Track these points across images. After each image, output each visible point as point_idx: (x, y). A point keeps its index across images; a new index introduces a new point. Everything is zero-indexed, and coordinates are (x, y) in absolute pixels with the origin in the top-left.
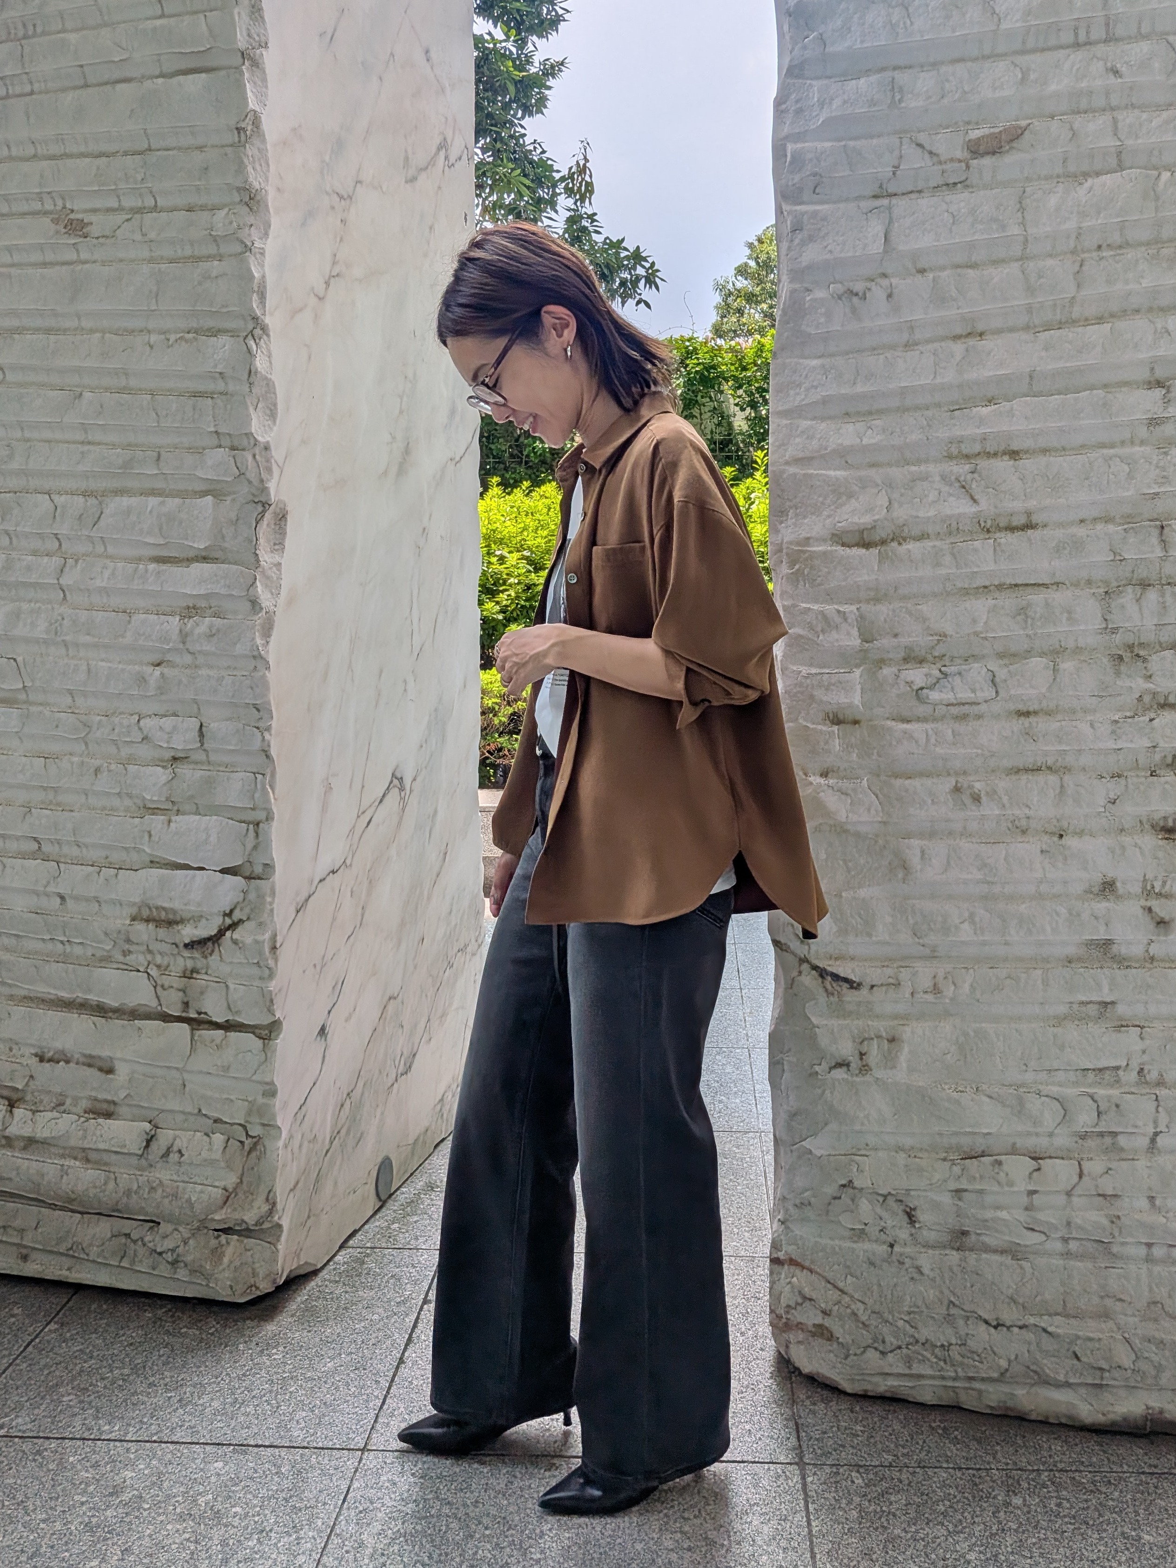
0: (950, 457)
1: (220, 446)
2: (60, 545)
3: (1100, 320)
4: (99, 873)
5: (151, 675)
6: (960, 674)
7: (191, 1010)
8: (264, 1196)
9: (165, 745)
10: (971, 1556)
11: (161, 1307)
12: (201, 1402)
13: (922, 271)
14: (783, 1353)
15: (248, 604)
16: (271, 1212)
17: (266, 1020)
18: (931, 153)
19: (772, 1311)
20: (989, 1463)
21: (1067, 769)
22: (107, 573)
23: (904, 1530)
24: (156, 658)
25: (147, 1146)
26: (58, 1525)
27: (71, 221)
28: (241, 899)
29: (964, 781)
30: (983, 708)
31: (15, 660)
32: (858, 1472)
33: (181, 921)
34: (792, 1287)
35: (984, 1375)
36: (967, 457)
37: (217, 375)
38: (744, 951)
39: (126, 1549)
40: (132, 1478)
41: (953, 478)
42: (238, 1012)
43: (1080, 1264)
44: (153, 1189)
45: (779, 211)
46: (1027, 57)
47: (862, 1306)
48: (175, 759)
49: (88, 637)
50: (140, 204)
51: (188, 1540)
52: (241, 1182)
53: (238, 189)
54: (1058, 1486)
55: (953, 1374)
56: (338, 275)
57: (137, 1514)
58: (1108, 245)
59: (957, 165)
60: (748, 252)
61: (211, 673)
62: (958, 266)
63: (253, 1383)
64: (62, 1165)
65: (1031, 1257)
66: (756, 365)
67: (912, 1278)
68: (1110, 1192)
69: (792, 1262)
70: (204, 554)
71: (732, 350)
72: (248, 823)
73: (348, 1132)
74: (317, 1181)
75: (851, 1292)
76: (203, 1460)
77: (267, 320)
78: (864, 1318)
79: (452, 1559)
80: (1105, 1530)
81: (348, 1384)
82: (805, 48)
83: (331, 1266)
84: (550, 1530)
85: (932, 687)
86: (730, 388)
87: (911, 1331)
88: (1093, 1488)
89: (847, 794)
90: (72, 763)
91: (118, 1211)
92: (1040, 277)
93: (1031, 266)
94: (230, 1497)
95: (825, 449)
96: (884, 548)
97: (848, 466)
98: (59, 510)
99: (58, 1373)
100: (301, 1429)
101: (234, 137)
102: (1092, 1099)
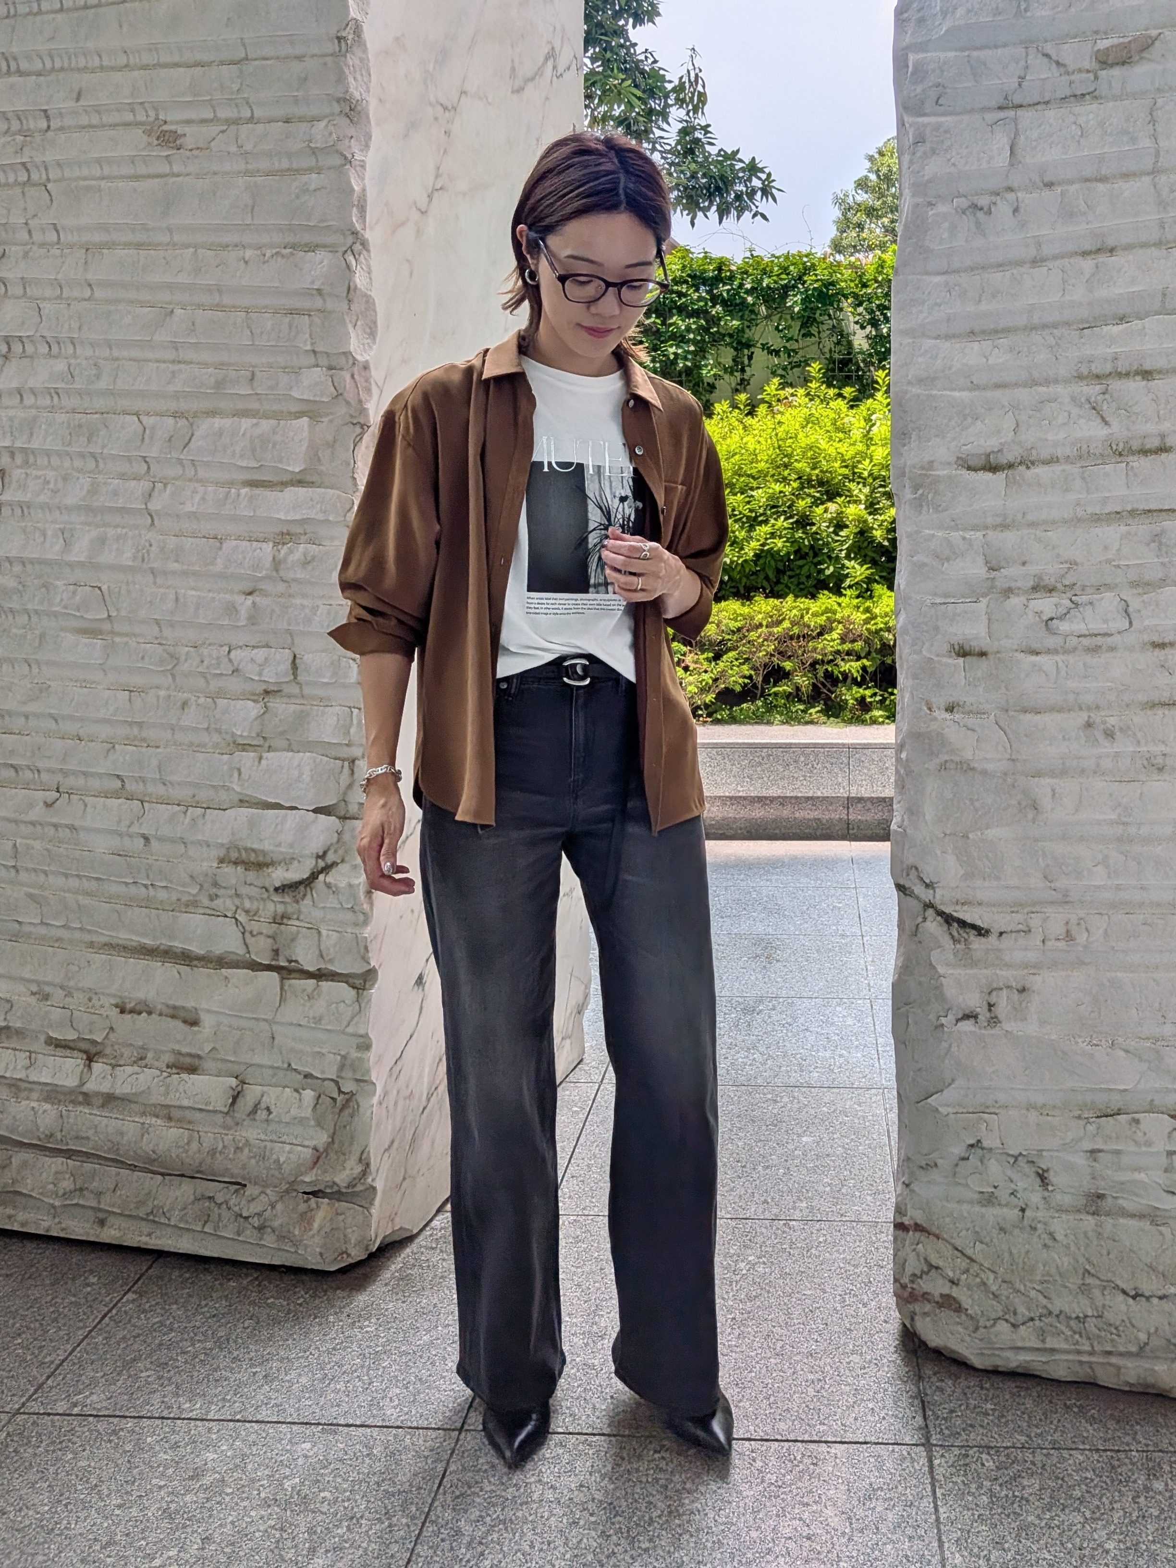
0: (1080, 377)
1: (317, 366)
2: (149, 468)
4: (185, 813)
5: (242, 604)
6: (1091, 603)
7: (281, 958)
8: (358, 1155)
9: (257, 678)
10: (1111, 1545)
11: (247, 1275)
12: (287, 1378)
13: (1049, 185)
14: (909, 1326)
16: (364, 1173)
17: (359, 968)
18: (1058, 63)
19: (896, 1280)
20: (1128, 1444)
22: (197, 498)
23: (1038, 1517)
24: (247, 586)
25: (233, 1104)
26: (134, 1512)
27: (164, 133)
28: (335, 840)
29: (1096, 717)
30: (1116, 639)
31: (100, 588)
32: (989, 1454)
33: (272, 864)
34: (918, 1255)
35: (1122, 1350)
36: (1098, 377)
37: (315, 292)
38: (866, 896)
39: (207, 1538)
40: (213, 1460)
41: (1083, 400)
42: (331, 961)
44: (238, 1149)
45: (901, 124)
47: (992, 1275)
48: (267, 692)
49: (176, 564)
50: (235, 115)
51: (273, 1527)
52: (333, 1141)
53: (338, 100)
55: (1089, 1348)
56: (441, 188)
57: (218, 1499)
59: (1084, 75)
60: (868, 164)
61: (305, 602)
62: (1087, 180)
63: (343, 1358)
64: (143, 1124)
65: (1171, 1222)
66: (876, 281)
67: (1045, 1245)
69: (918, 1228)
70: (298, 477)
71: (851, 266)
72: (343, 760)
74: (413, 1140)
75: (980, 1259)
76: (290, 1441)
77: (368, 235)
78: (994, 1288)
79: (555, 1548)
81: (444, 1359)
83: (428, 1232)
84: (659, 1517)
85: (1061, 618)
86: (850, 305)
87: (1045, 1302)
89: (973, 730)
90: (158, 697)
91: (202, 1172)
92: (1172, 191)
93: (1163, 179)
94: (318, 1481)
95: (950, 368)
96: (1010, 472)
97: (975, 387)
98: (147, 432)
99: (136, 1347)
100: (395, 1408)
101: (331, 46)
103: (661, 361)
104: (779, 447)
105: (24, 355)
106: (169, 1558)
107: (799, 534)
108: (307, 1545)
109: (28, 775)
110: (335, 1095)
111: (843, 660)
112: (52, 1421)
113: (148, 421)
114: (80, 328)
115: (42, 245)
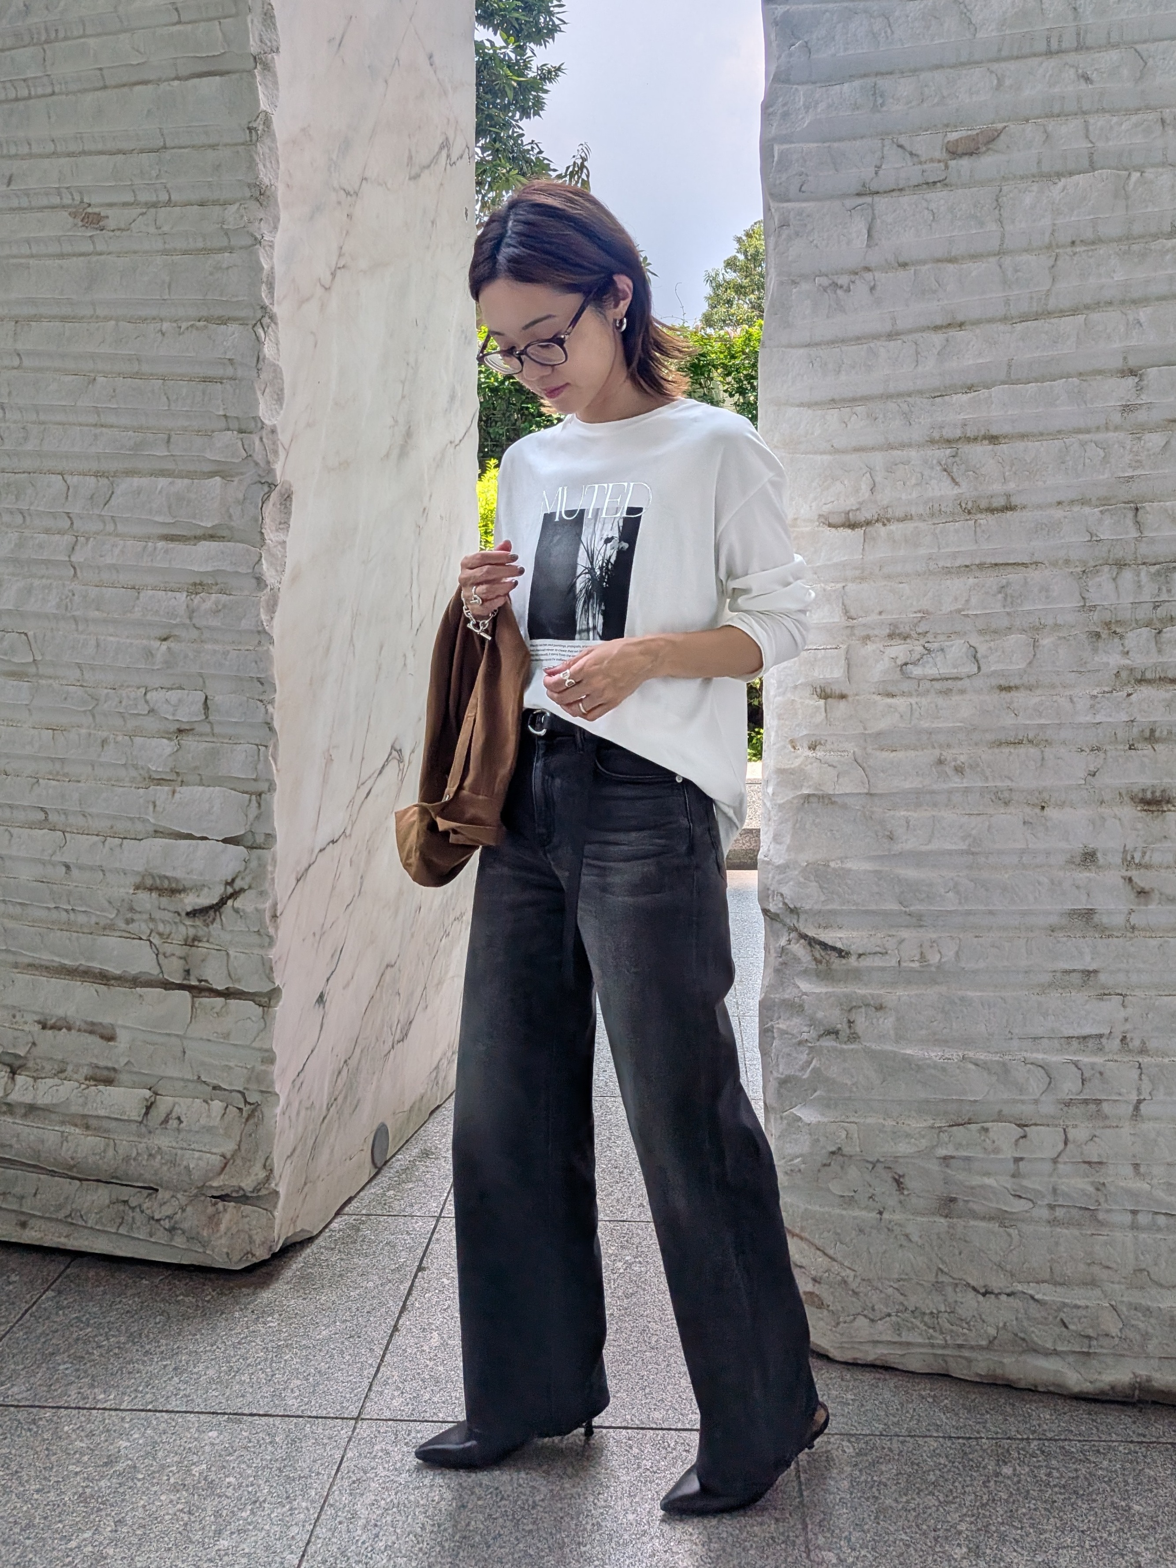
0: (932, 442)
1: (228, 429)
2: (72, 524)
3: (1074, 311)
4: (104, 842)
5: (158, 649)
6: (942, 650)
7: (192, 977)
8: (263, 1161)
9: (171, 718)
10: (963, 1527)
11: (158, 1274)
12: (196, 1370)
13: (904, 265)
15: (254, 581)
16: (268, 1179)
17: (266, 988)
18: (911, 154)
21: (1048, 742)
22: (117, 551)
23: (896, 1500)
24: (164, 633)
25: (146, 1114)
26: (52, 1496)
27: (88, 215)
28: (242, 869)
29: (948, 754)
30: (966, 682)
31: (26, 634)
32: (849, 1441)
33: (184, 890)
35: (973, 1343)
36: (949, 441)
37: (226, 361)
39: (119, 1521)
40: (126, 1448)
41: (935, 462)
42: (239, 981)
43: (1065, 1231)
44: (151, 1156)
45: (767, 209)
46: (1003, 65)
47: (852, 1274)
48: (180, 731)
49: (97, 613)
50: (154, 199)
51: (181, 1511)
52: (239, 1149)
53: (249, 186)
54: (1048, 1455)
55: (942, 1342)
56: (344, 267)
57: (131, 1484)
58: (1082, 241)
59: (936, 165)
60: (737, 246)
61: (217, 647)
62: (939, 261)
63: (248, 1351)
64: (63, 1132)
65: (1019, 1224)
66: (744, 353)
67: (901, 1246)
68: (1095, 1159)
70: (210, 532)
71: (721, 339)
72: (251, 794)
73: (346, 1098)
74: (314, 1148)
75: (840, 1259)
76: (198, 1430)
77: (275, 309)
78: (854, 1286)
79: (445, 1530)
80: (1095, 1501)
81: (342, 1352)
82: (790, 55)
83: (327, 1233)
84: (543, 1500)
85: (915, 663)
86: (720, 375)
87: (902, 1298)
88: (1082, 1457)
89: (833, 766)
90: (79, 735)
91: (117, 1178)
92: (1016, 271)
93: (1007, 261)
94: (224, 1467)
95: (812, 434)
96: (869, 529)
97: (834, 451)
98: (71, 490)
99: (54, 1341)
100: (296, 1398)
101: (245, 136)
102: (1076, 1066)
106: (85, 1540)
108: (213, 1527)
114: (10, 393)
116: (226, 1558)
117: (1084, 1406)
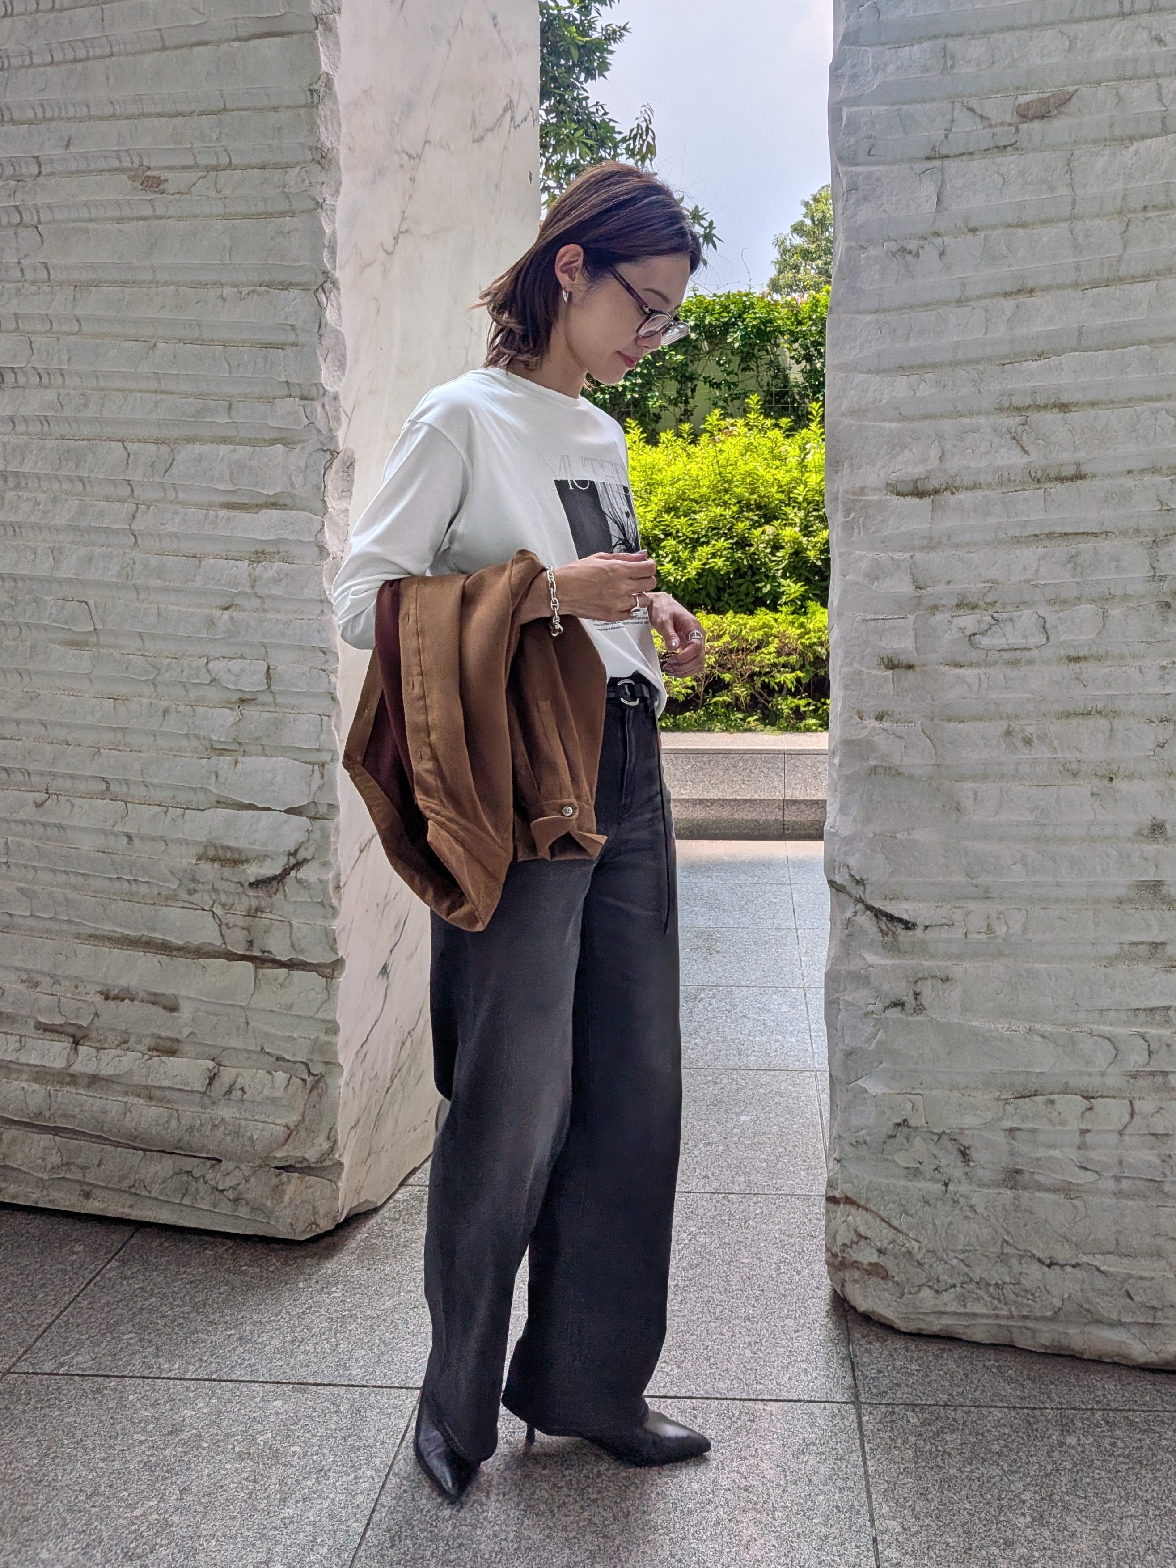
0: (1001, 409)
1: (290, 396)
2: (132, 491)
3: (1146, 278)
4: (166, 813)
5: (220, 618)
6: (1011, 620)
7: (255, 948)
8: (327, 1132)
9: (233, 687)
10: (1026, 1496)
11: (223, 1244)
12: (260, 1340)
13: (973, 230)
14: (839, 1292)
15: (316, 549)
16: (332, 1149)
17: (330, 958)
18: (981, 117)
19: (828, 1250)
20: (1043, 1402)
21: (1116, 714)
22: (177, 519)
23: (960, 1470)
24: (224, 602)
26: (117, 1465)
27: (148, 178)
28: (305, 839)
29: (1016, 725)
30: (1035, 653)
31: (86, 603)
32: (913, 1411)
33: (247, 861)
34: (848, 1225)
35: (1038, 1314)
36: (1018, 409)
37: (288, 327)
38: (799, 892)
39: (185, 1489)
40: (191, 1416)
41: (1004, 430)
42: (302, 951)
43: (1130, 1203)
44: (215, 1126)
45: (835, 173)
46: (1075, 27)
47: (916, 1245)
48: (242, 701)
49: (158, 581)
50: (214, 162)
51: (247, 1479)
52: (303, 1120)
53: (311, 149)
54: (1112, 1425)
55: (1006, 1313)
56: (407, 231)
57: (196, 1453)
58: (1154, 206)
59: (1007, 128)
60: (804, 210)
61: (279, 616)
62: (1009, 226)
63: (312, 1322)
64: (126, 1103)
65: (1085, 1196)
66: (811, 319)
67: (967, 1217)
68: (1161, 1131)
69: (848, 1200)
70: (272, 500)
71: (788, 305)
72: (314, 764)
73: (409, 1069)
74: (378, 1119)
75: (905, 1230)
76: (263, 1399)
77: (337, 274)
78: (919, 1257)
80: (1159, 1470)
81: (406, 1322)
82: (860, 16)
83: (391, 1204)
84: (607, 1470)
85: (984, 633)
86: (786, 342)
87: (966, 1269)
88: (1146, 1427)
89: (900, 737)
90: (141, 704)
91: (181, 1149)
92: (1088, 237)
93: (1079, 226)
94: (289, 1436)
95: (881, 401)
96: (937, 497)
97: (903, 418)
98: (132, 457)
99: (119, 1311)
100: (360, 1368)
101: (304, 98)
102: (1143, 1038)
103: (610, 393)
104: (720, 473)
105: (16, 386)
106: (150, 1508)
107: (739, 554)
108: (278, 1496)
109: (19, 777)
110: (305, 1076)
111: (779, 672)
112: (41, 1381)
113: (132, 447)
114: (69, 359)
115: (33, 283)
116: (291, 1526)
117: (1149, 1377)
